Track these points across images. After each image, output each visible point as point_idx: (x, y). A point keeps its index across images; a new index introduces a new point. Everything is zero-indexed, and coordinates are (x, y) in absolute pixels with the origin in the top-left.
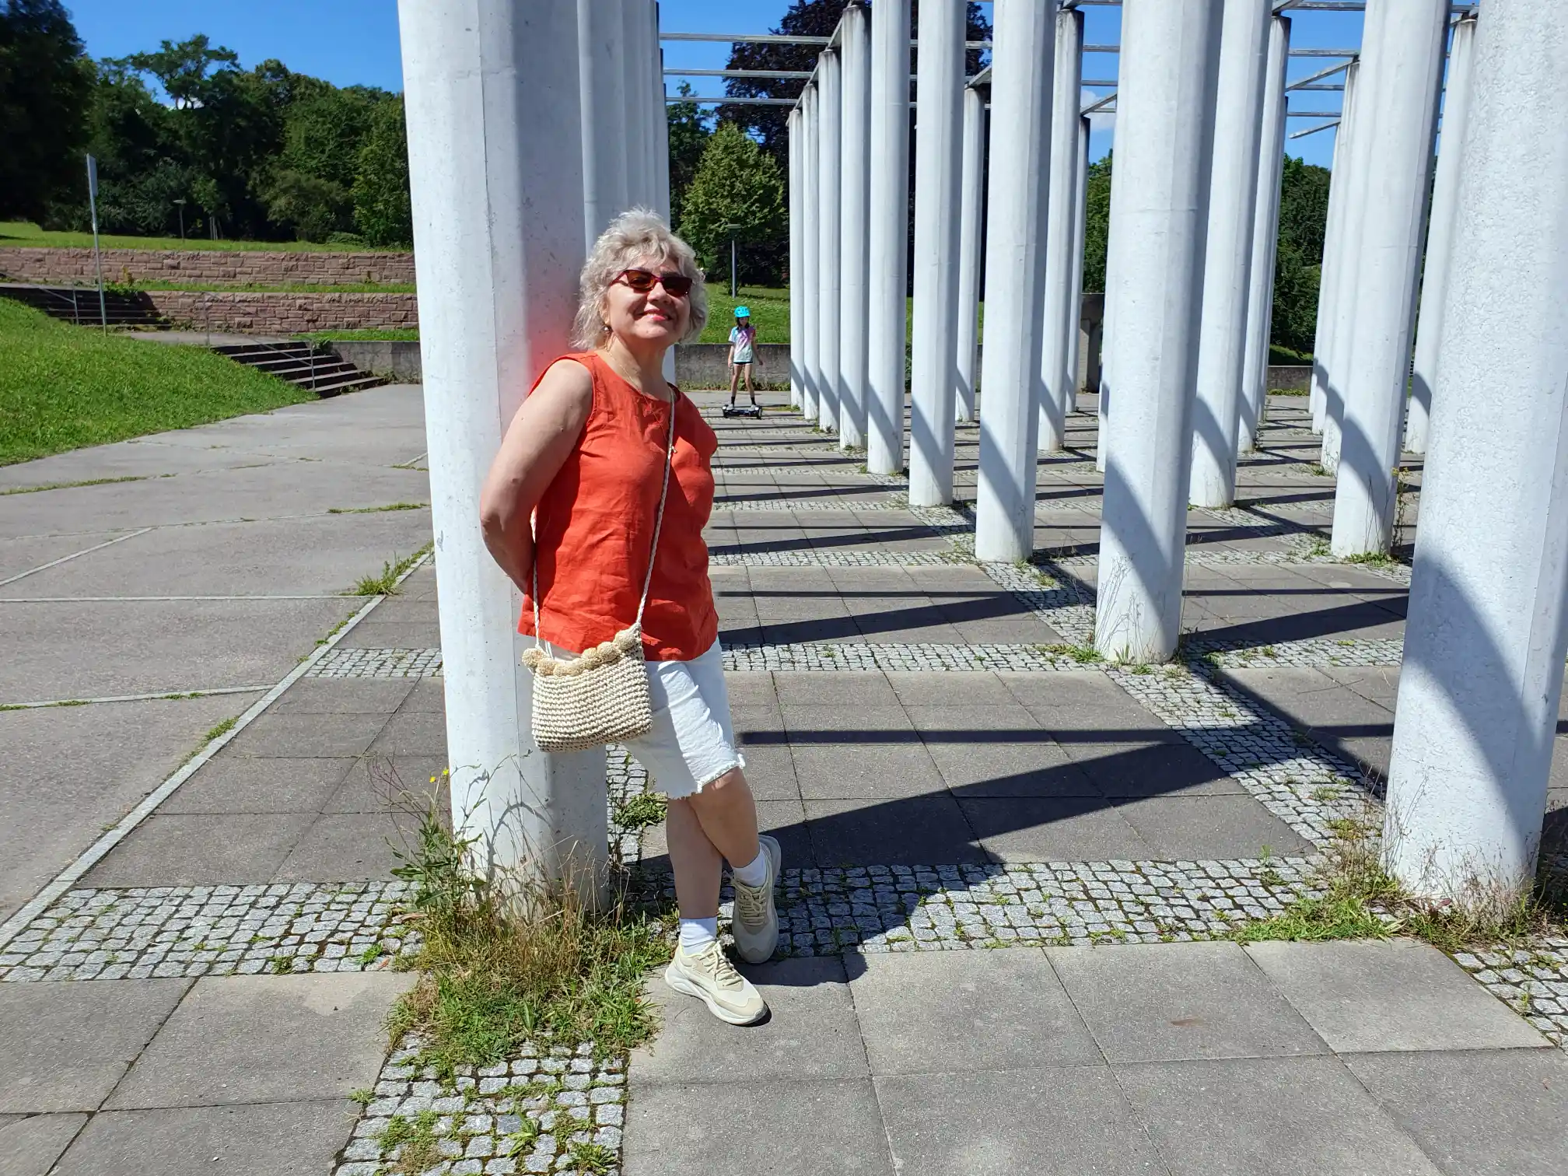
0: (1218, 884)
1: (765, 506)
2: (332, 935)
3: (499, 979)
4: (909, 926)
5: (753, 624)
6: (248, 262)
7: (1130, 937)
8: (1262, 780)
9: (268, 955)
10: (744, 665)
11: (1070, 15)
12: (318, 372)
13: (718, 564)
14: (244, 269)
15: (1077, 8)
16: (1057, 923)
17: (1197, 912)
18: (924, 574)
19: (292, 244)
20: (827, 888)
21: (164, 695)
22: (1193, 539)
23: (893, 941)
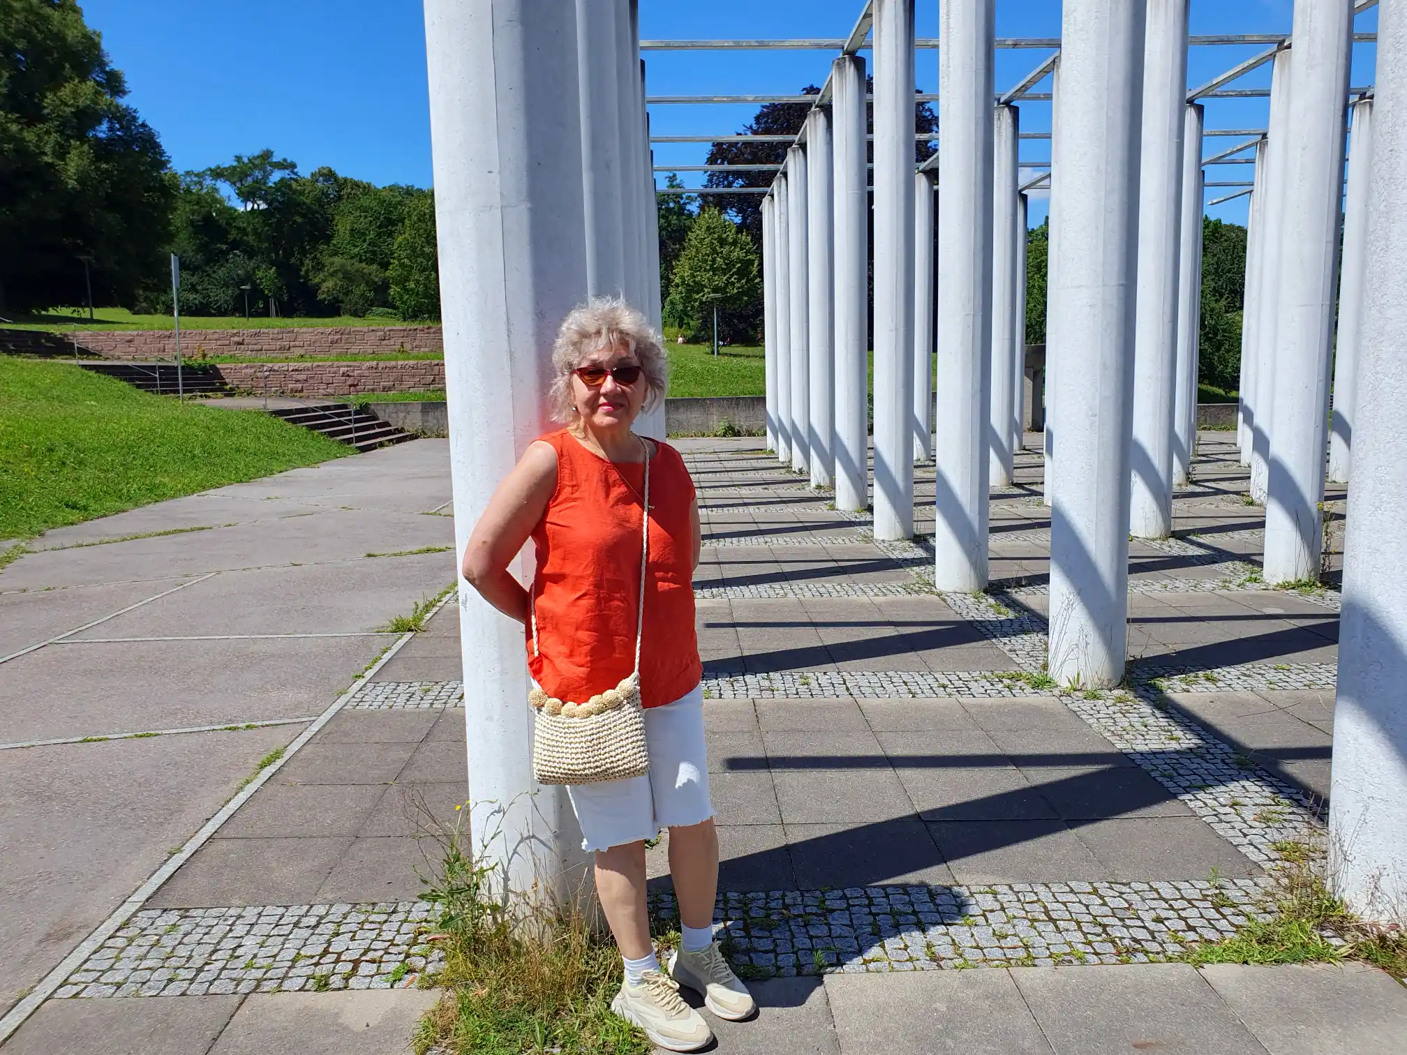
0: (1171, 905)
1: (745, 542)
2: (364, 954)
3: (513, 997)
4: (883, 947)
5: (736, 654)
6: (300, 337)
7: (1089, 957)
8: (1208, 801)
9: (309, 973)
10: (728, 693)
11: (1006, 109)
12: (358, 429)
13: (704, 598)
14: (297, 343)
15: (1012, 104)
16: (1021, 944)
17: (1152, 933)
18: (891, 604)
19: (337, 319)
20: (808, 910)
21: (223, 727)
22: (1136, 568)
23: (870, 961)
